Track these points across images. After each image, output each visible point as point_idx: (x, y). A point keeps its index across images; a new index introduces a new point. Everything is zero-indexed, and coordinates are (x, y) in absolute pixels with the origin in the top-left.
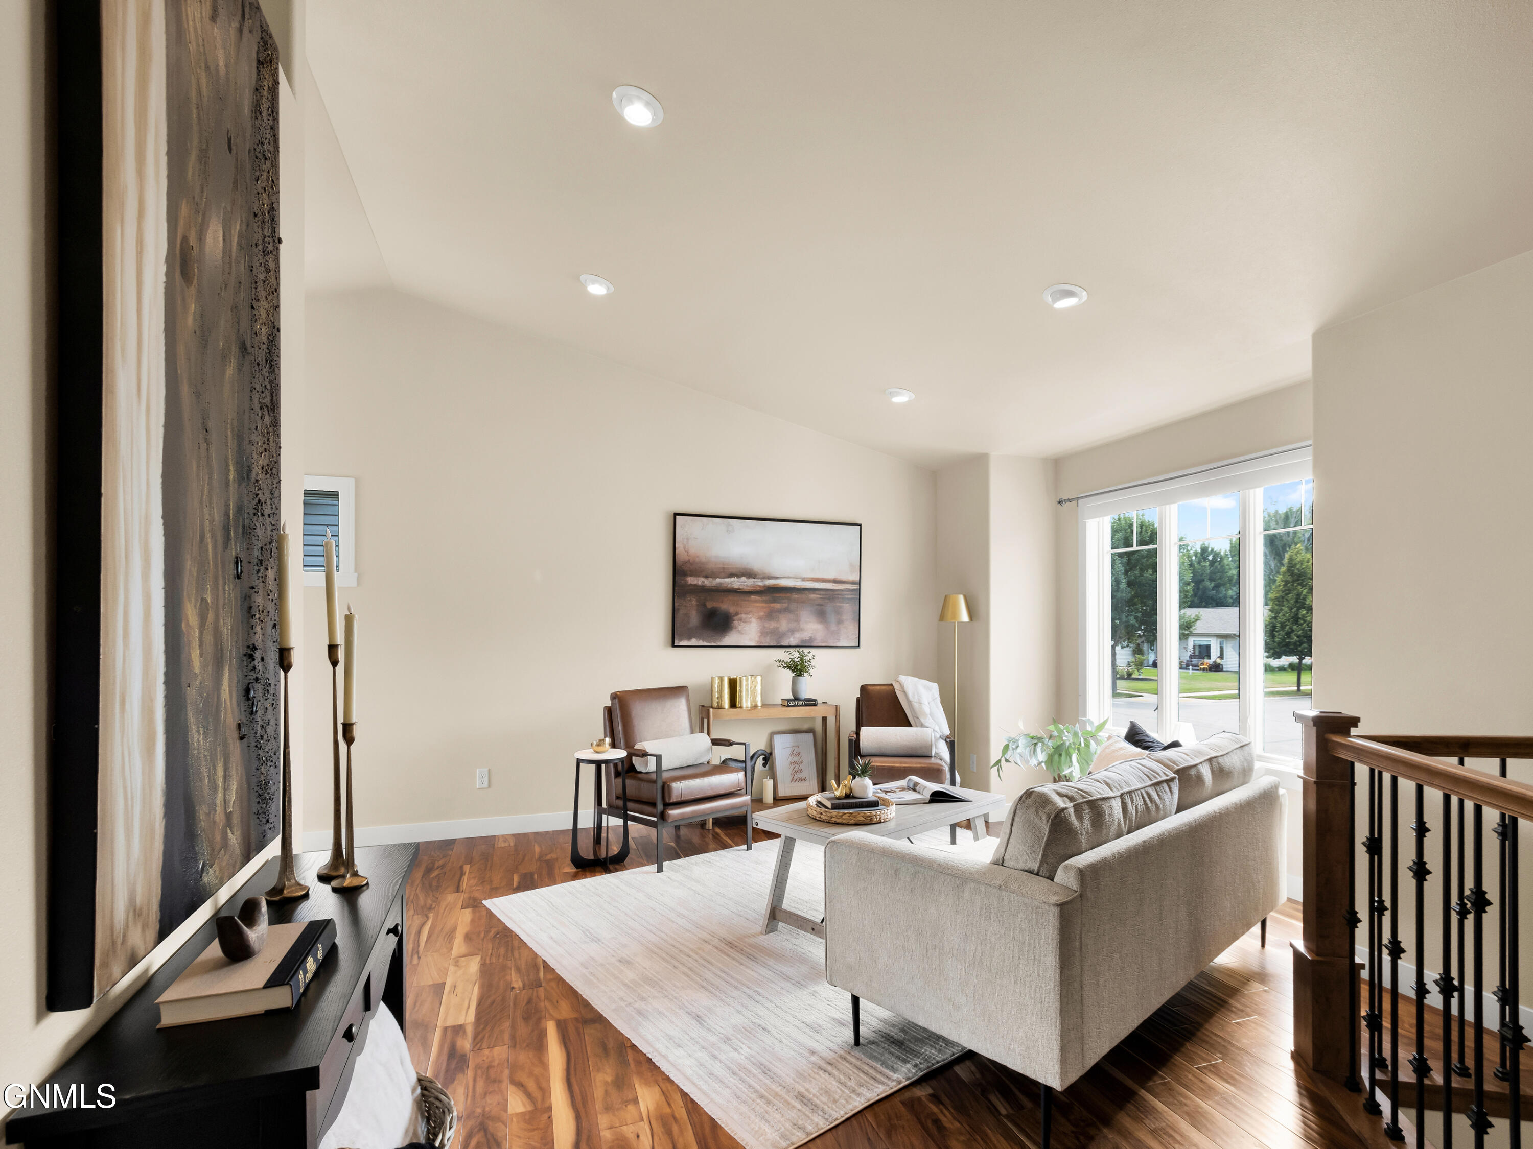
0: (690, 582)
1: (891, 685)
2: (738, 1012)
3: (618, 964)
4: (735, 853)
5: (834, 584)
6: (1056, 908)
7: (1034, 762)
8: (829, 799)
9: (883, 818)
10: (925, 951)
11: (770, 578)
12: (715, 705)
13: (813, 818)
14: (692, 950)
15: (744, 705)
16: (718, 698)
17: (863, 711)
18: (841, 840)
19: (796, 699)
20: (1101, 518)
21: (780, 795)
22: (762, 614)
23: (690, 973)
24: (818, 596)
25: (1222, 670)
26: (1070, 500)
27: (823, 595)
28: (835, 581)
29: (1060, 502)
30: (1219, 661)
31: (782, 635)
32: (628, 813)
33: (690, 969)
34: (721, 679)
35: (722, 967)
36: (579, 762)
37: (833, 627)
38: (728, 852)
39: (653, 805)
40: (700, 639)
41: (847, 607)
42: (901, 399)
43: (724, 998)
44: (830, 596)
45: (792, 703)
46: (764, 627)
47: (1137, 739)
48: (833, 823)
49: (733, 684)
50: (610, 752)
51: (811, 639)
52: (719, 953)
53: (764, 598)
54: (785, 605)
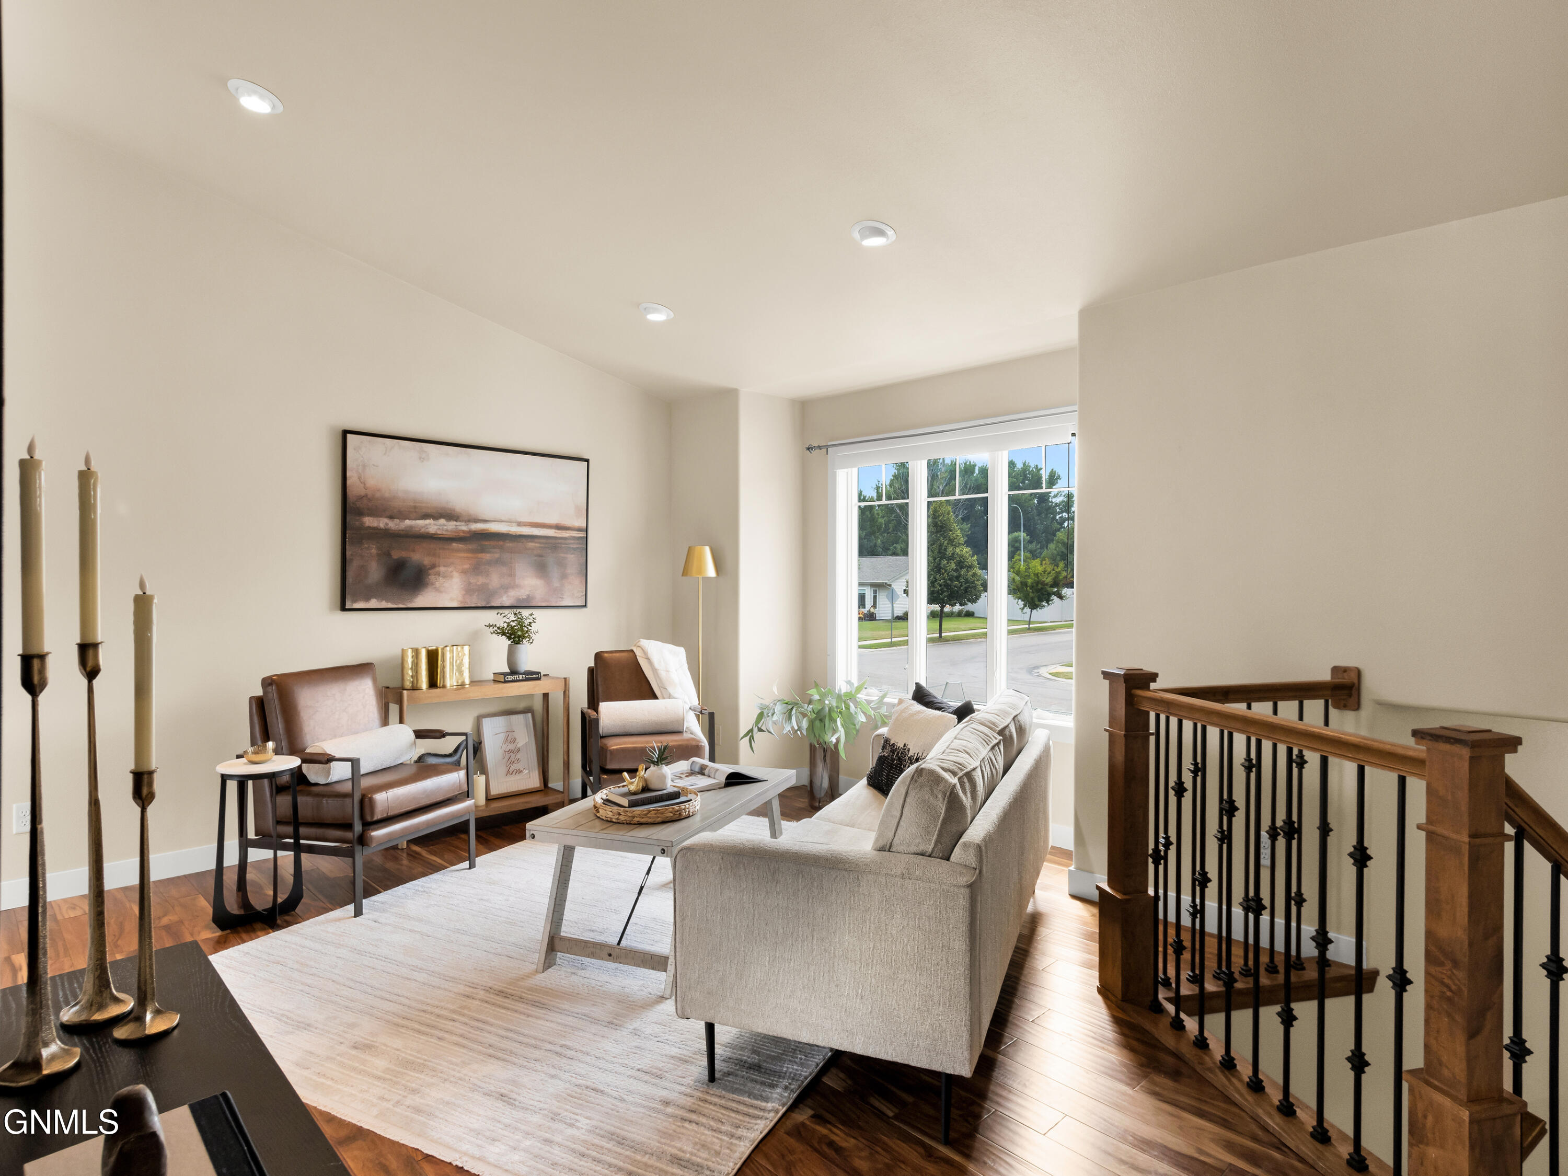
0: (367, 524)
1: (632, 651)
2: (553, 1077)
3: (354, 1052)
4: (455, 874)
5: (557, 531)
6: (966, 889)
7: (788, 728)
8: (624, 795)
9: (691, 811)
10: (811, 958)
11: (477, 521)
12: (408, 684)
13: (608, 821)
14: (454, 1011)
15: (448, 684)
16: (412, 677)
17: (599, 683)
18: (697, 845)
19: (513, 672)
20: (850, 469)
21: (492, 794)
22: (466, 566)
23: (465, 1042)
24: (537, 545)
25: (875, 619)
26: (820, 447)
27: (543, 543)
28: (558, 527)
29: (808, 449)
30: (872, 610)
31: (493, 594)
32: (302, 841)
33: (462, 1036)
34: (416, 652)
35: (505, 1025)
36: (224, 778)
37: (556, 584)
38: (444, 874)
39: (348, 826)
40: (382, 600)
41: (572, 559)
42: (658, 317)
43: (526, 1064)
44: (552, 544)
45: (509, 678)
46: (470, 583)
47: (927, 700)
48: (635, 824)
49: (433, 657)
50: (274, 761)
51: (529, 598)
52: (493, 1008)
53: (470, 546)
54: (497, 555)
